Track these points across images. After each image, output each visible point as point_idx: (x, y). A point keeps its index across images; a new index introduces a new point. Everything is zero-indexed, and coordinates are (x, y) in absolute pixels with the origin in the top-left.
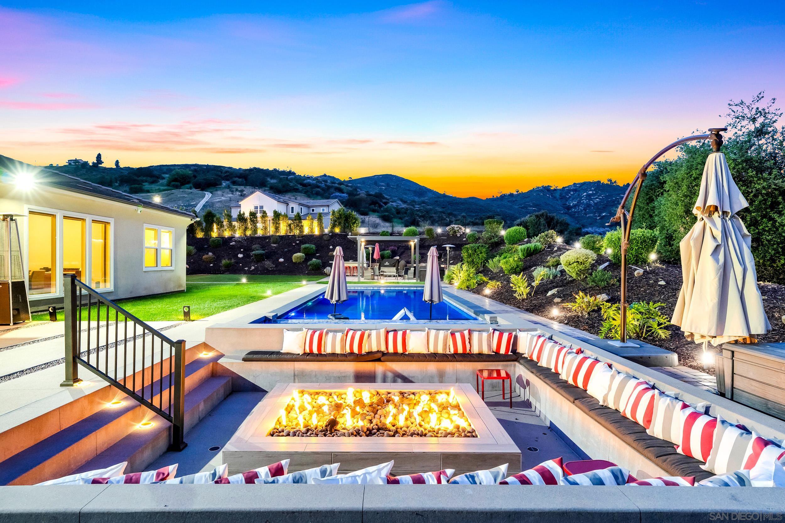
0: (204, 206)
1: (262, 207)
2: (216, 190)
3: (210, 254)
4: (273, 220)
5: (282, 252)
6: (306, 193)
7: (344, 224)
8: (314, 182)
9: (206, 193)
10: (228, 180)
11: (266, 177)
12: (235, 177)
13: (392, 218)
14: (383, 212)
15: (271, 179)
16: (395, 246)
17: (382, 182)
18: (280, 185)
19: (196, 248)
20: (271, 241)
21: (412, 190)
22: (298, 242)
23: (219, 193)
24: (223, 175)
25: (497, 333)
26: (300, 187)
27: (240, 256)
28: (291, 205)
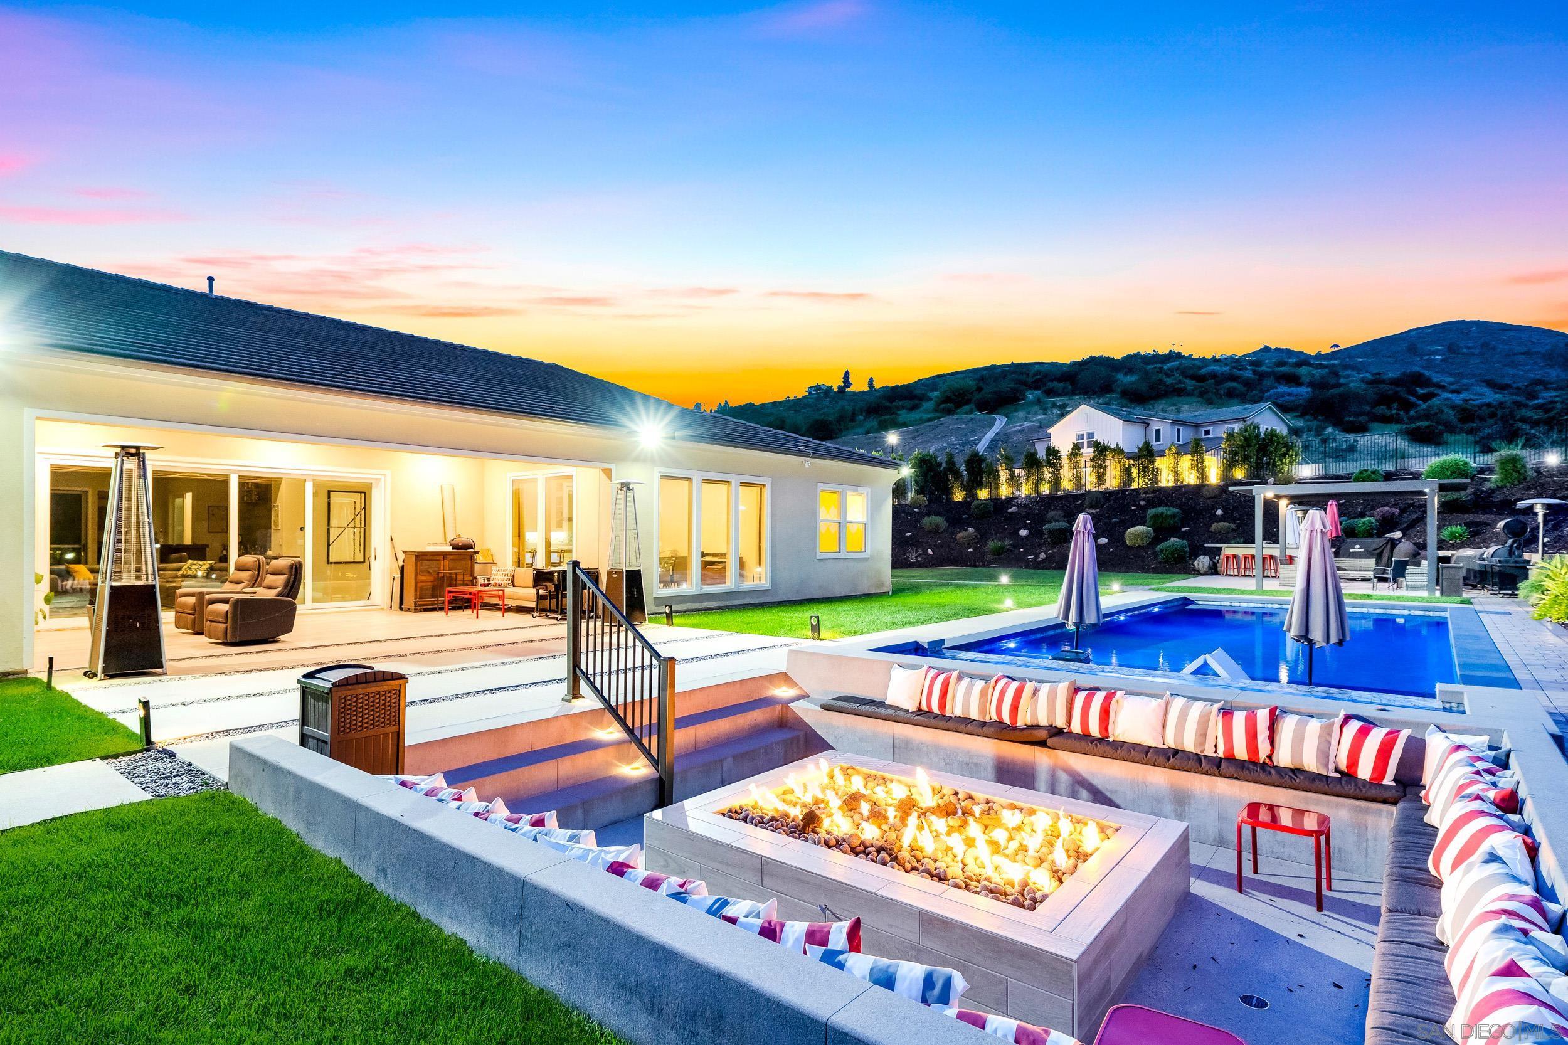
0: (992, 441)
1: (1091, 435)
2: (1016, 411)
3: (971, 529)
4: (1092, 460)
5: (1106, 524)
6: (1201, 395)
7: (1258, 458)
8: (1226, 369)
9: (997, 417)
10: (1037, 388)
11: (1114, 374)
12: (1052, 381)
13: (1441, 433)
14: (1412, 419)
15: (1126, 374)
16: (1395, 505)
17: (1433, 343)
18: (1144, 387)
19: (947, 520)
20: (1087, 502)
21: (1537, 353)
22: (1142, 503)
23: (1021, 414)
24: (1030, 380)
25: (1354, 726)
26: (1190, 384)
27: (1023, 533)
28: (1156, 425)
